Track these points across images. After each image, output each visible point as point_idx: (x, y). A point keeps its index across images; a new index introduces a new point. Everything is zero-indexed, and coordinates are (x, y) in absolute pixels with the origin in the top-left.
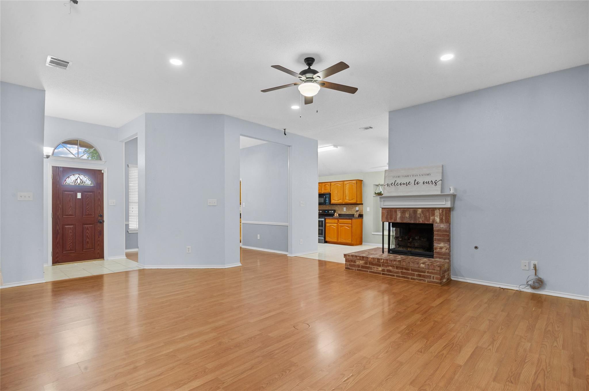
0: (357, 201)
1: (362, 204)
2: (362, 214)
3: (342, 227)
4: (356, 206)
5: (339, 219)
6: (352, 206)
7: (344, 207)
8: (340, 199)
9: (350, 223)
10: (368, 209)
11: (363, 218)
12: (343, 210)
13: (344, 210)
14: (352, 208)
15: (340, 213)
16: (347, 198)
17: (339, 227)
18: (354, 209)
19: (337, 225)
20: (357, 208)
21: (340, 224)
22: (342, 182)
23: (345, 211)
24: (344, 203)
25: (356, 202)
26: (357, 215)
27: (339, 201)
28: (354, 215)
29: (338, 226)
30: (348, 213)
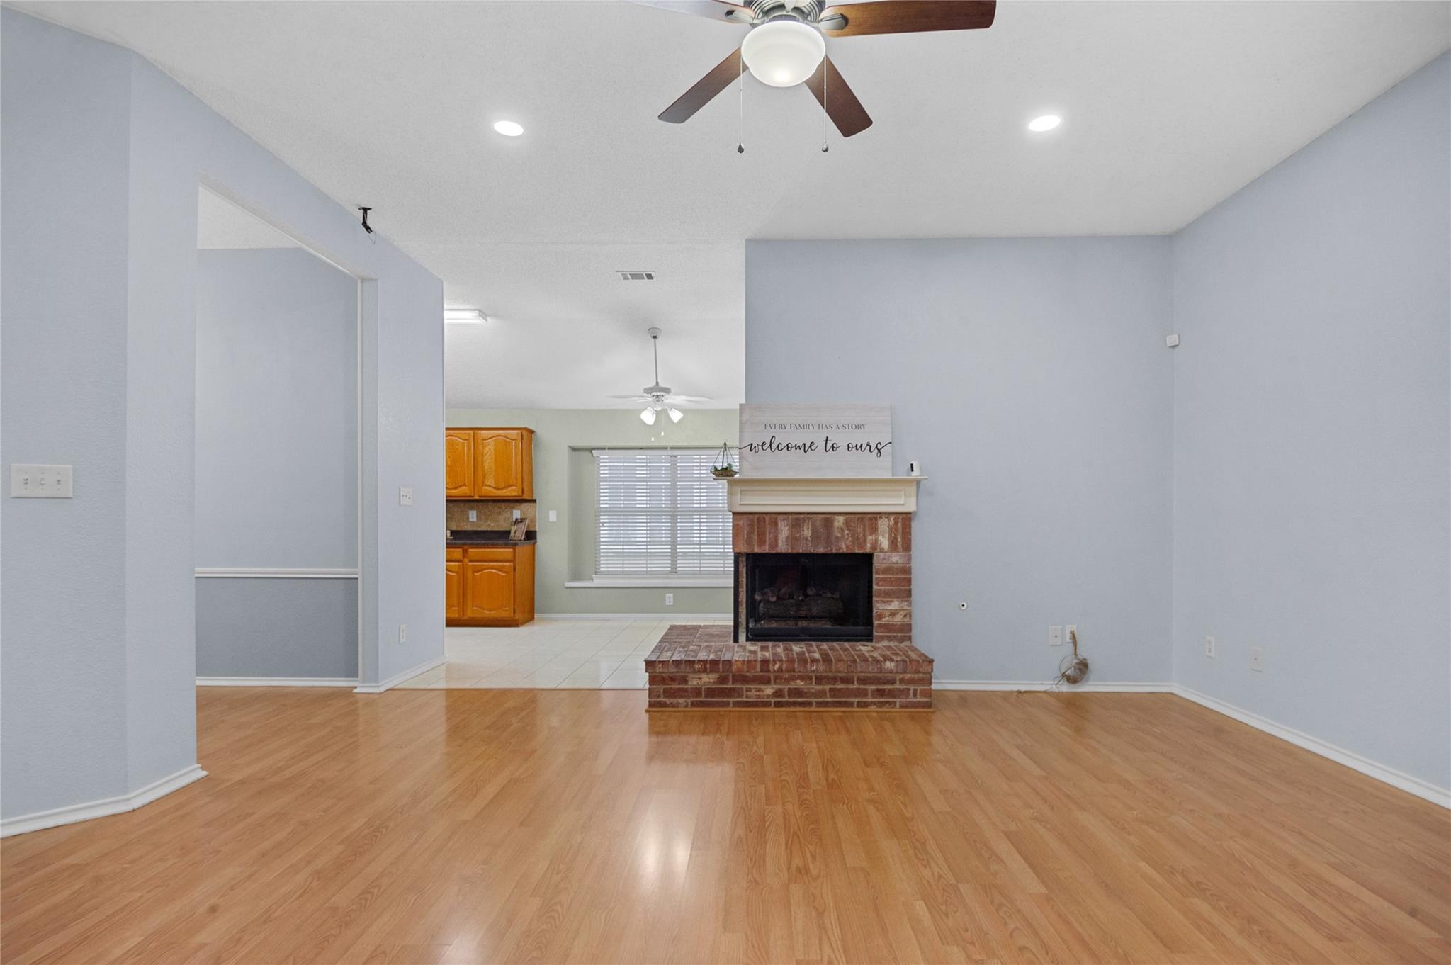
0: (523, 492)
1: (534, 501)
2: (531, 529)
3: (478, 572)
4: (513, 508)
5: (466, 547)
6: (500, 508)
7: (472, 509)
8: (465, 485)
9: (510, 557)
10: (553, 516)
11: (536, 542)
12: (468, 518)
13: (471, 520)
14: (500, 513)
15: (454, 529)
16: (490, 482)
17: (470, 574)
18: (506, 515)
19: (459, 566)
20: (517, 514)
21: (470, 561)
22: (471, 432)
23: (475, 520)
24: (477, 497)
25: (521, 493)
26: (517, 534)
27: (460, 489)
28: (509, 532)
29: (463, 567)
30: (483, 528)
